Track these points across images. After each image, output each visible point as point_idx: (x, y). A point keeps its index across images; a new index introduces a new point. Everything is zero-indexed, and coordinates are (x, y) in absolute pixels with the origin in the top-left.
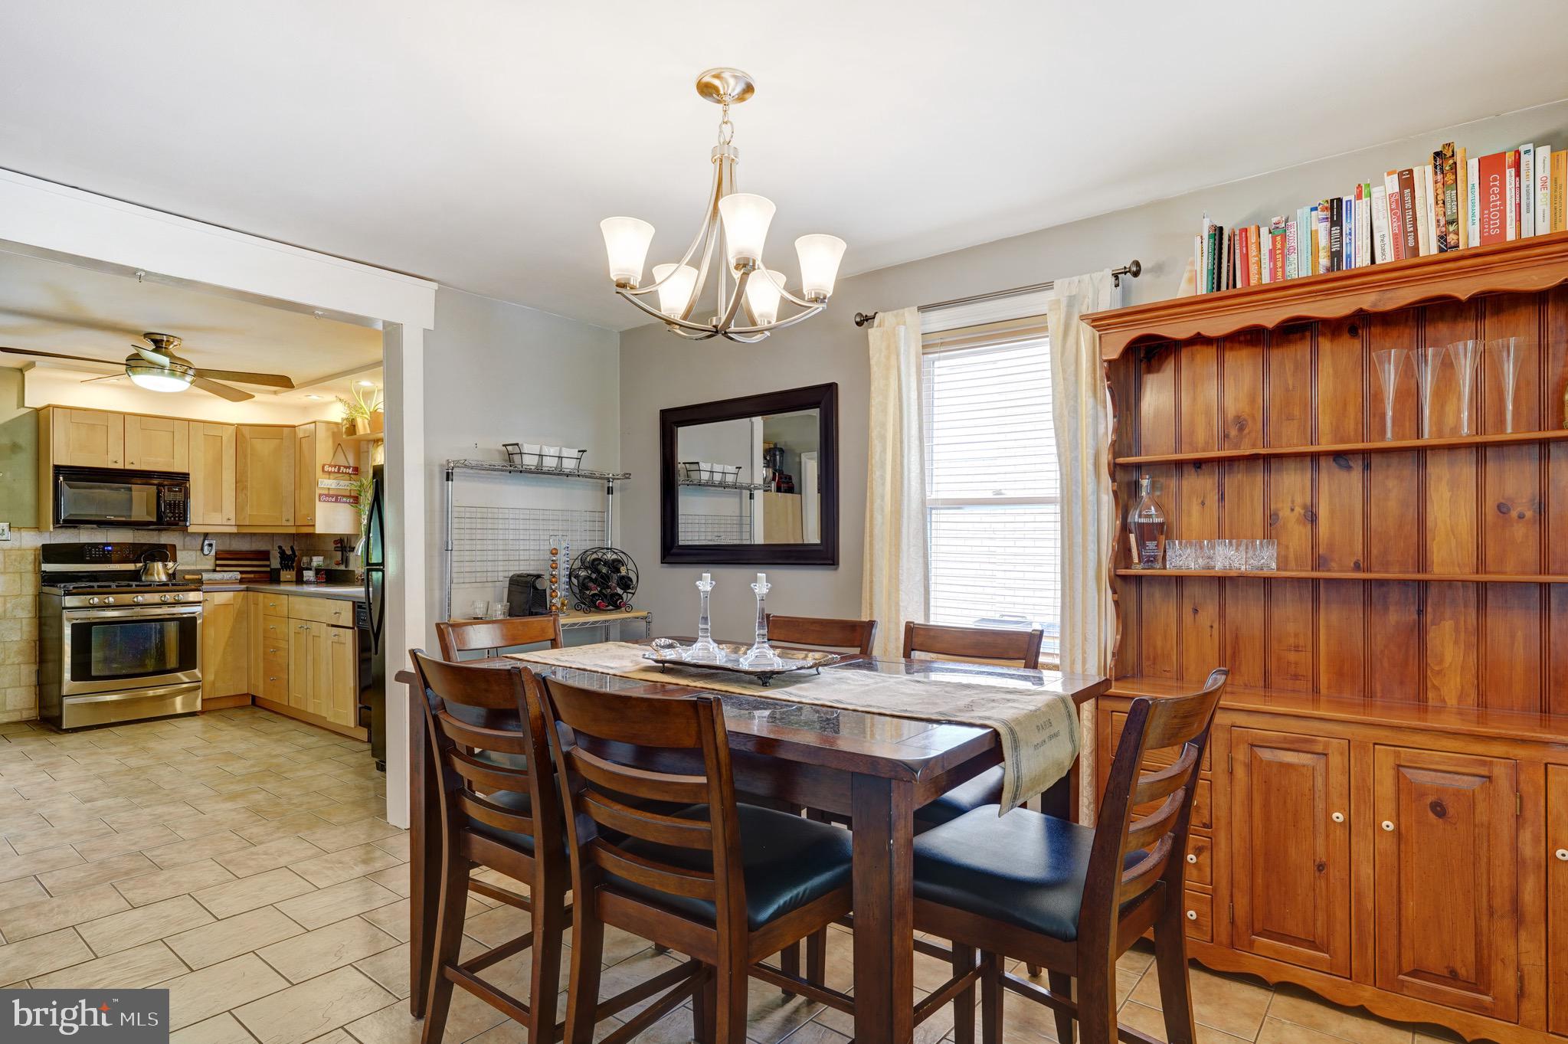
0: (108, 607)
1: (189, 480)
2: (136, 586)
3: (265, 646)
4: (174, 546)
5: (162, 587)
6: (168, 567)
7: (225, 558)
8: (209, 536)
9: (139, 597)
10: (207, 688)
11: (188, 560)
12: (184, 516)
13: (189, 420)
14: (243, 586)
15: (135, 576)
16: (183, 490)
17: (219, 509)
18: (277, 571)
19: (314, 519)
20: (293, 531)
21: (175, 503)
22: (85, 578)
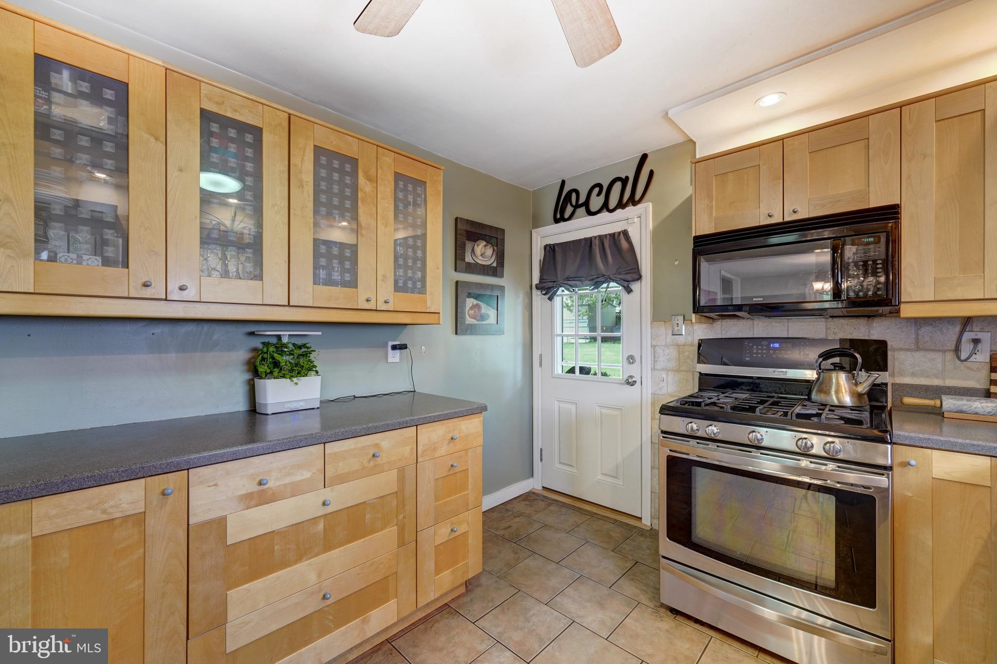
0: (715, 441)
1: (900, 222)
4: (884, 344)
6: (861, 381)
8: (972, 320)
16: (884, 240)
22: (746, 386)
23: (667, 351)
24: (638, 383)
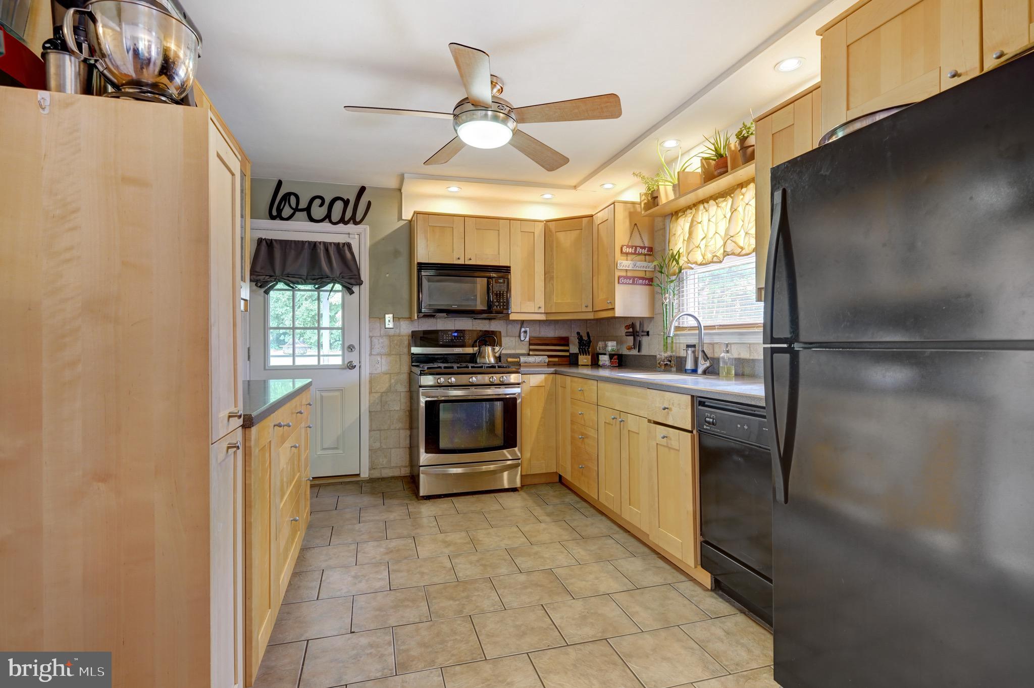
0: (452, 386)
1: (510, 273)
2: (472, 367)
3: (573, 431)
4: (500, 332)
5: (491, 369)
6: (496, 351)
7: (536, 344)
8: (525, 322)
9: (474, 378)
10: (525, 465)
11: (511, 345)
12: (507, 305)
13: (510, 219)
14: (552, 370)
15: (472, 358)
16: (506, 282)
17: (531, 298)
18: (576, 356)
19: (613, 302)
20: (591, 316)
21: (500, 293)
22: (440, 360)
23: (381, 340)
24: (358, 367)
